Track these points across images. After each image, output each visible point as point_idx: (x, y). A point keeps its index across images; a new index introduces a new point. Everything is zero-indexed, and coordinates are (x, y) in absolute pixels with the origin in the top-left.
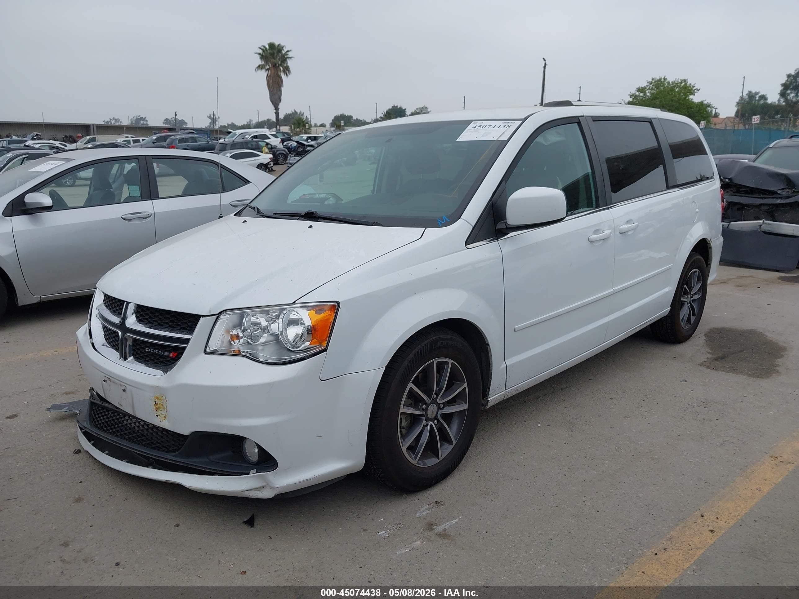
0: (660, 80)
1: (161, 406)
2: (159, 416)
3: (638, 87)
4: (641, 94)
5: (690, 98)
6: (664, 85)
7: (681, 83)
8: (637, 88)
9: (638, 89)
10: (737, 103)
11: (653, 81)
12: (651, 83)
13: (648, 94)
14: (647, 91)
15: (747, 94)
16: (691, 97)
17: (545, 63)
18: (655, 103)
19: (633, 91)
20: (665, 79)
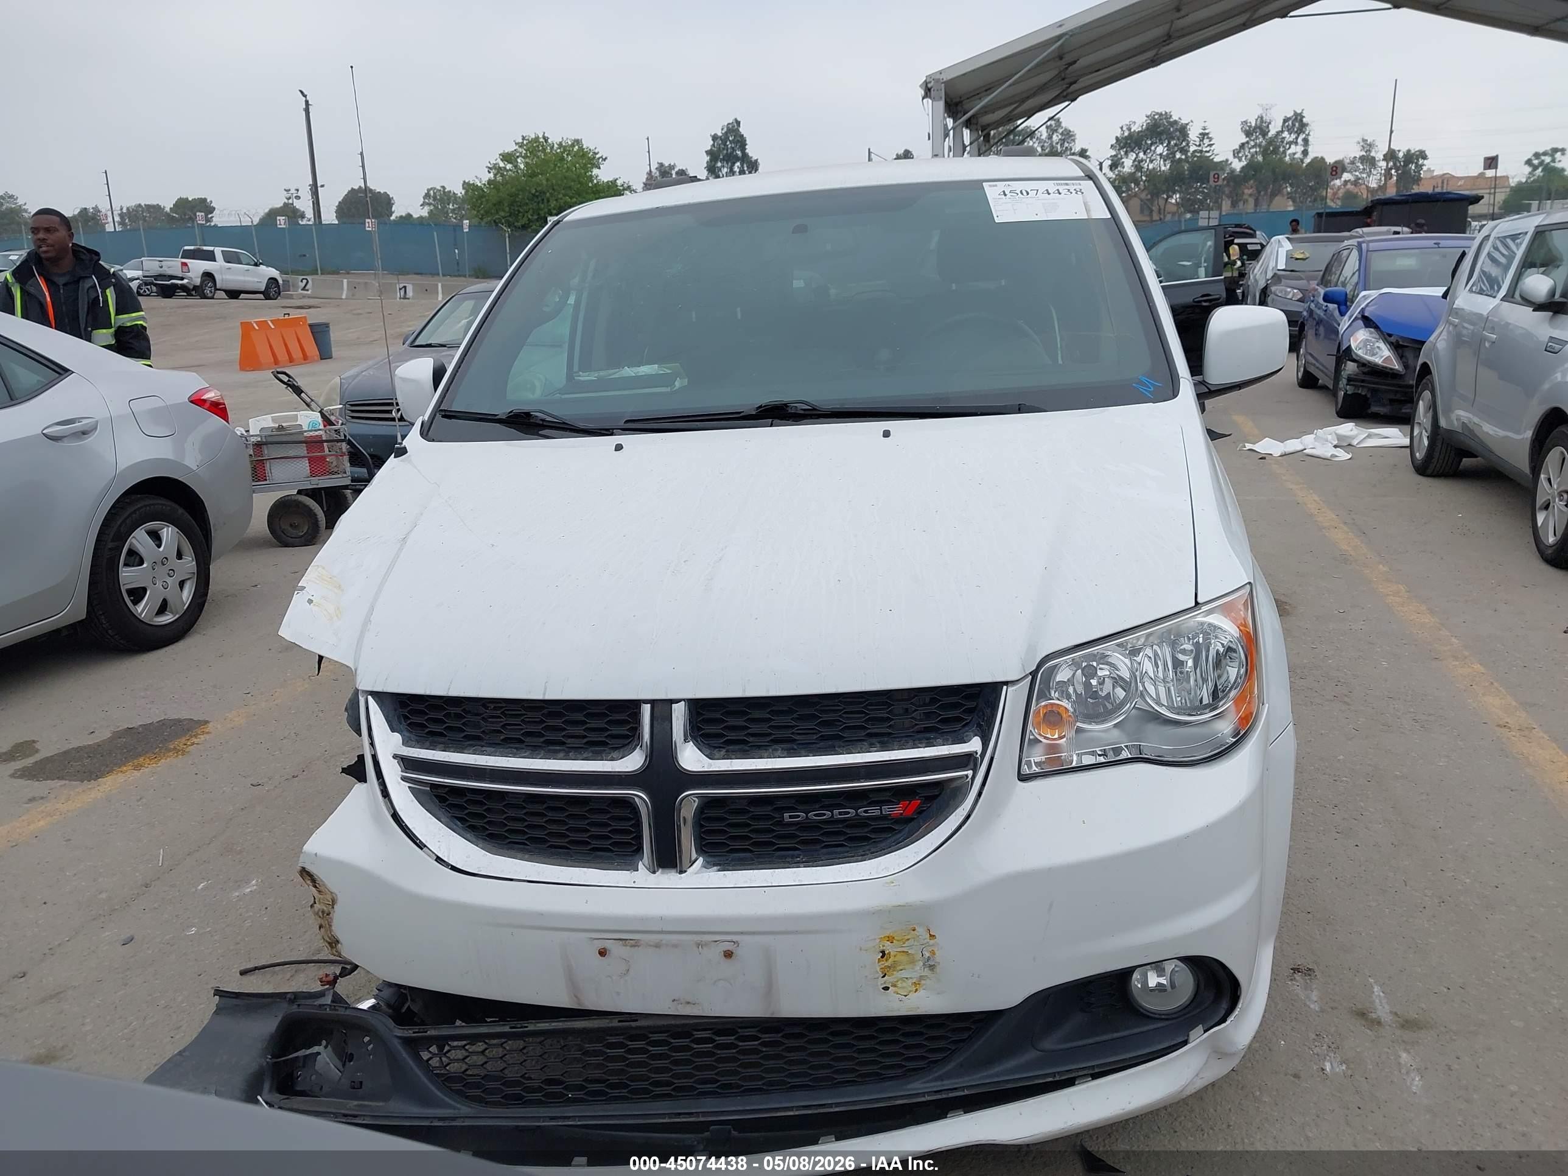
0: (537, 139)
1: (900, 957)
2: (894, 986)
3: (502, 152)
4: (509, 166)
5: (593, 174)
6: (544, 150)
7: (573, 145)
8: (500, 155)
9: (503, 156)
10: (644, 183)
11: (525, 142)
12: (521, 145)
13: (522, 166)
14: (519, 160)
15: (656, 169)
16: (595, 171)
17: (307, 102)
18: (538, 183)
19: (495, 159)
20: (546, 139)
